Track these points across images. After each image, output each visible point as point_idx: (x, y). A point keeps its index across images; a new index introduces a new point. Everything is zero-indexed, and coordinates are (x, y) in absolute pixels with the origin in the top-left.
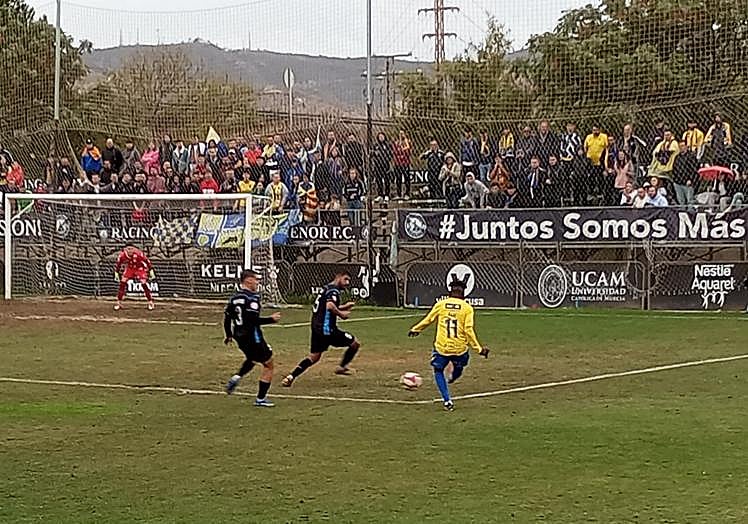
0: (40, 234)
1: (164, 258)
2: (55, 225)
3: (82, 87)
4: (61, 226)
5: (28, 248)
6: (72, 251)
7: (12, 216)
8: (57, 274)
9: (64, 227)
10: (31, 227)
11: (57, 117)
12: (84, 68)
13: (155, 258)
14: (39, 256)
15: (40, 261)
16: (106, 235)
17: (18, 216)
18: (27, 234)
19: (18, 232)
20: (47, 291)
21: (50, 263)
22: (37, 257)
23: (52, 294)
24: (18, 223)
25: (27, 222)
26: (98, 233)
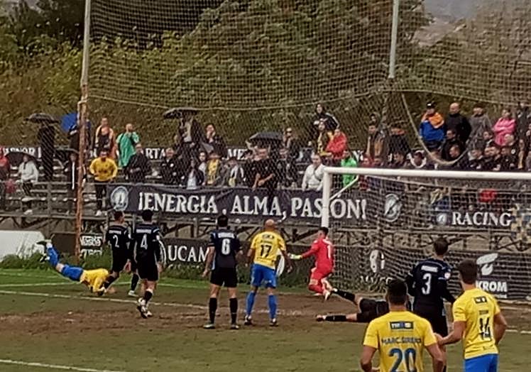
0: (364, 217)
1: (517, 252)
2: (383, 207)
3: (424, 39)
4: (391, 208)
5: (348, 233)
6: (403, 239)
7: (332, 194)
8: (382, 267)
9: (394, 209)
10: (355, 208)
11: (391, 76)
12: (426, 16)
13: (504, 250)
14: (363, 244)
15: (362, 249)
16: (444, 220)
17: (338, 194)
18: (349, 216)
19: (338, 213)
20: (369, 287)
21: (375, 253)
22: (359, 245)
23: (376, 291)
24: (338, 203)
25: (350, 201)
26: (435, 218)
